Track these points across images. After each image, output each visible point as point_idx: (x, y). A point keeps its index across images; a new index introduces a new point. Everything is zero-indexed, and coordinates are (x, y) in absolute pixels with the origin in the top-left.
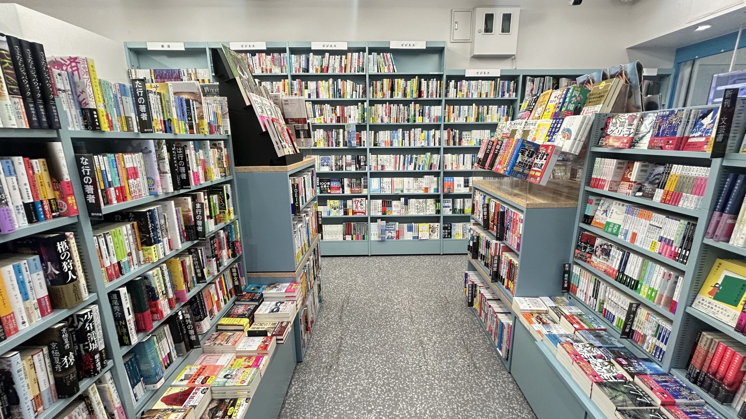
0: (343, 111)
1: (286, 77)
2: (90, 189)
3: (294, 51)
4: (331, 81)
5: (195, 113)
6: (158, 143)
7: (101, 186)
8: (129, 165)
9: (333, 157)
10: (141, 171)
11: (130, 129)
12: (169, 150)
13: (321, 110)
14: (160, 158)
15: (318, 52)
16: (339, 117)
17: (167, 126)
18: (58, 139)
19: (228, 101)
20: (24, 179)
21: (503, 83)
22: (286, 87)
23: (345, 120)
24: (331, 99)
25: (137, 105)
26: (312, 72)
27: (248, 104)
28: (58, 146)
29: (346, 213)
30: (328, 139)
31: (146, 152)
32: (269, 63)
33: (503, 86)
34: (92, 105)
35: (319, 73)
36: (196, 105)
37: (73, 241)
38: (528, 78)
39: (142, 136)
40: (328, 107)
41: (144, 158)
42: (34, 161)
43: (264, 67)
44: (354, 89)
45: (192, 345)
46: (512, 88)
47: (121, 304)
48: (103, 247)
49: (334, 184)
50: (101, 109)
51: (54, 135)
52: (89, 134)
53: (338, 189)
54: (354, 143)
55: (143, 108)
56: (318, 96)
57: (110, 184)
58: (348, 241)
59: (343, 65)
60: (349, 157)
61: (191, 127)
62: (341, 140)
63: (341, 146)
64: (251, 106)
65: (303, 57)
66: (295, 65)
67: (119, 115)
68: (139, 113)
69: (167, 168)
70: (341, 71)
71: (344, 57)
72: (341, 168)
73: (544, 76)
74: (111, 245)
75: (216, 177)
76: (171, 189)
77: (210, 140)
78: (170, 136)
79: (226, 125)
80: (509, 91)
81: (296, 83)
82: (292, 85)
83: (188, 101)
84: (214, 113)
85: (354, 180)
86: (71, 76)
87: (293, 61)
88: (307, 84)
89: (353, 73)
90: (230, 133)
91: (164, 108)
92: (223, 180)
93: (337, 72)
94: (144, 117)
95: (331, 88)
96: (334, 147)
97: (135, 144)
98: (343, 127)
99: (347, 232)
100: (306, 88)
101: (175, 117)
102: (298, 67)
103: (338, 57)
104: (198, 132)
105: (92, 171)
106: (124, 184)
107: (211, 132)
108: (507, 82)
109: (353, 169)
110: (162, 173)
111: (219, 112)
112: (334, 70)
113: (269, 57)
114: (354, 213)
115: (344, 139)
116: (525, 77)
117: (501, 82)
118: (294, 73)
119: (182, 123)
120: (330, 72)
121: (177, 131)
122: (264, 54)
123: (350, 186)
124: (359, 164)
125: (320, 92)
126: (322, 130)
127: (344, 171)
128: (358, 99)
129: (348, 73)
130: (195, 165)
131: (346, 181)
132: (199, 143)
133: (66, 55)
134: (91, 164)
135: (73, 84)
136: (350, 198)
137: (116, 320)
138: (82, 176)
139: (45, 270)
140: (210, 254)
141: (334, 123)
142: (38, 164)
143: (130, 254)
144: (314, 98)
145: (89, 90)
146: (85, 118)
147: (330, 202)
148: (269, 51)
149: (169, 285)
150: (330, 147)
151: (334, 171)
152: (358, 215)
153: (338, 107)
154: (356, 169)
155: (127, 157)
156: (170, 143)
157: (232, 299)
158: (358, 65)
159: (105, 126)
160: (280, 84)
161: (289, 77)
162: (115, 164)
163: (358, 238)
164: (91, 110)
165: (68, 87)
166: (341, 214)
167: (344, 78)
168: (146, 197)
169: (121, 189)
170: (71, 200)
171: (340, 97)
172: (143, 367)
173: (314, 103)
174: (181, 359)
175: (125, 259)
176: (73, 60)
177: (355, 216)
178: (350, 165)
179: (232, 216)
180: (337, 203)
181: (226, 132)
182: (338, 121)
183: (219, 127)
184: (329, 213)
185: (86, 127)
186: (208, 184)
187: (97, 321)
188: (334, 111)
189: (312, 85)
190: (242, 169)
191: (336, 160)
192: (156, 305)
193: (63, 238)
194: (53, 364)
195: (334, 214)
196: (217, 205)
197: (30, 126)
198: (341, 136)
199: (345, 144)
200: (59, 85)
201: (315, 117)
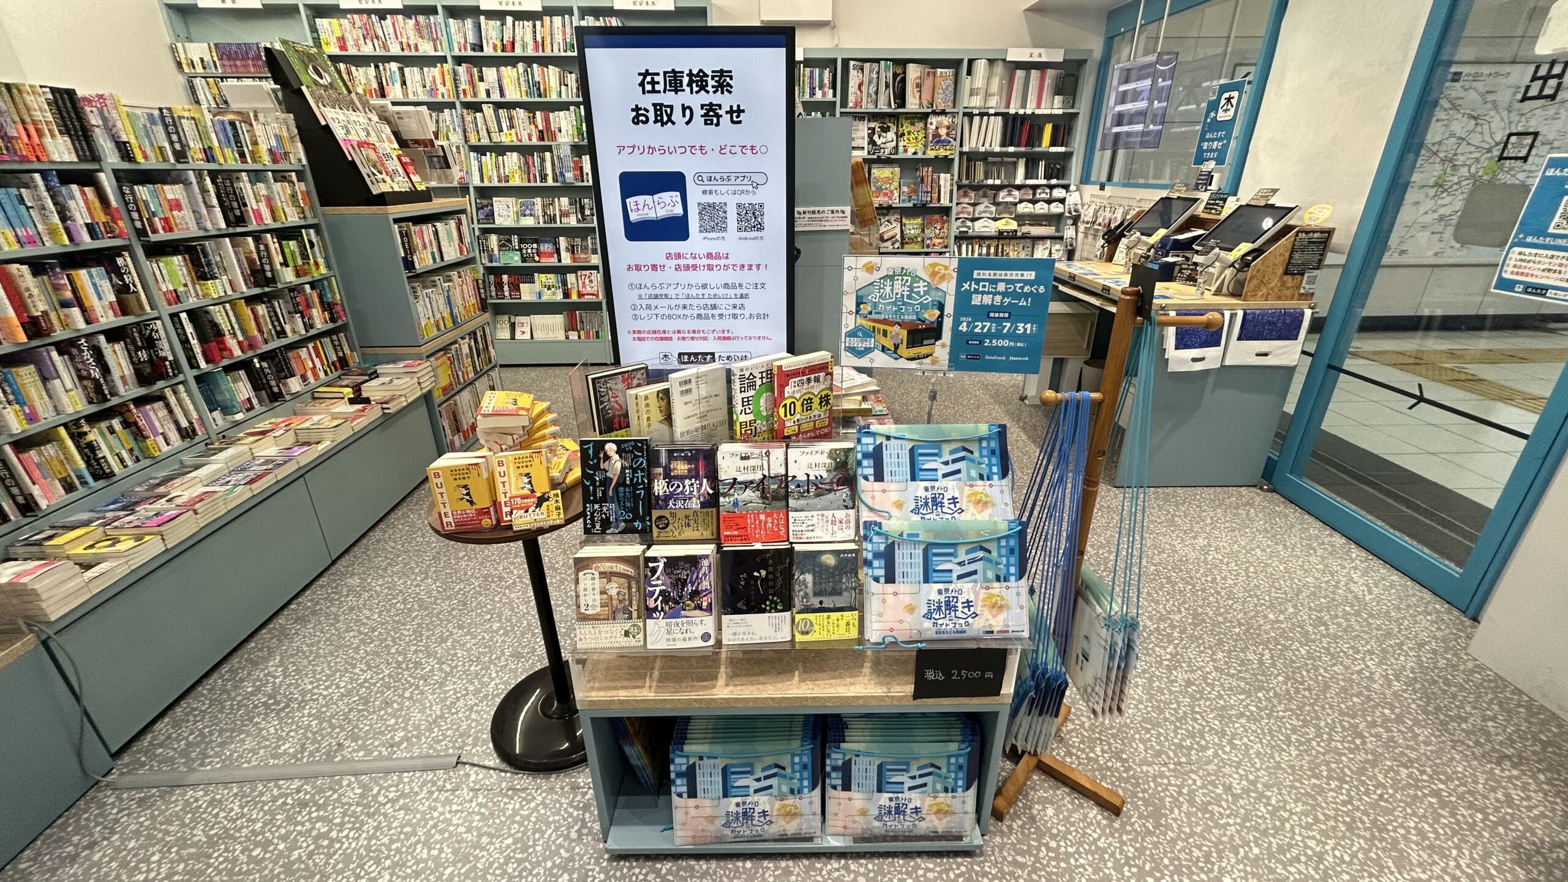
0: (547, 121)
1: (443, 60)
2: (135, 215)
3: (454, 12)
4: (521, 66)
5: (246, 138)
6: (199, 173)
7: (146, 215)
8: (170, 196)
9: (538, 201)
10: (184, 202)
11: (165, 159)
12: (213, 182)
13: (511, 119)
14: (204, 191)
15: (491, 15)
16: (541, 132)
17: (209, 156)
18: (101, 170)
19: (296, 119)
20: (82, 204)
21: (812, 73)
22: (447, 77)
23: (553, 137)
24: (525, 99)
25: (168, 134)
26: (488, 51)
27: (323, 123)
28: (102, 176)
29: (567, 294)
30: (527, 168)
31: (187, 183)
32: (412, 33)
33: (811, 77)
34: (124, 138)
35: (499, 53)
36: (245, 127)
37: (129, 259)
38: (852, 63)
39: (179, 166)
40: (520, 114)
41: (186, 190)
42: (86, 189)
43: (404, 40)
44: (563, 83)
45: (276, 397)
46: (826, 81)
47: (183, 328)
48: (158, 273)
49: (546, 247)
50: (133, 141)
51: (97, 167)
52: (126, 166)
53: (550, 255)
54: (569, 176)
55: (175, 137)
56: (502, 95)
57: (154, 214)
58: (573, 341)
59: (539, 39)
60: (565, 201)
61: (242, 155)
62: (549, 171)
63: (550, 182)
64: (327, 127)
65: (469, 23)
66: (457, 38)
67: (152, 145)
68: (172, 143)
69: (215, 201)
70: (537, 49)
71: (538, 23)
72: (553, 219)
73: (878, 61)
74: (164, 272)
75: (292, 218)
76: (223, 225)
77: (273, 171)
78: (213, 166)
79: (298, 153)
80: (821, 87)
81: (462, 70)
82: (455, 73)
83: (232, 124)
84: (276, 136)
85: (578, 241)
86: (101, 112)
87: (453, 31)
88: (481, 71)
89: (556, 53)
90: (304, 162)
91: (202, 135)
92: (303, 223)
93: (530, 52)
94: (178, 146)
95: (522, 79)
96: (539, 184)
97: (174, 174)
98: (549, 149)
99: (571, 326)
100: (481, 79)
101: (216, 144)
102: (462, 41)
103: (528, 24)
104: (254, 161)
105: (136, 202)
106: (169, 214)
107: (275, 161)
108: (817, 71)
109: (572, 221)
110: (209, 207)
111: (285, 134)
112: (524, 47)
113: (411, 23)
114: (580, 295)
115: (553, 170)
116: (846, 62)
117: (808, 70)
118: (457, 52)
119: (228, 152)
120: (518, 52)
121: (222, 160)
122: (400, 17)
123: (572, 249)
124: (583, 213)
125: (505, 87)
126: (515, 154)
127: (558, 224)
128: (570, 99)
129: (548, 53)
130: (253, 201)
131: (563, 242)
132: (257, 176)
133: (93, 93)
134: (133, 193)
135: (105, 119)
136: (573, 270)
137: (182, 342)
138: (127, 204)
139: (111, 281)
140: (291, 309)
141: (535, 141)
142: (88, 190)
143: (186, 285)
144: (496, 97)
145: (119, 124)
146: (120, 150)
147: (541, 278)
148: (409, 12)
149: (236, 326)
150: (533, 184)
151: (542, 225)
152: (587, 298)
153: (538, 114)
154: (579, 221)
155: (166, 188)
156: (213, 174)
157: (336, 374)
158: (564, 39)
159: (139, 158)
160: (436, 71)
161: (449, 59)
162: (156, 195)
163: (588, 336)
164: (125, 143)
165: (100, 122)
166: (559, 297)
167: (545, 62)
168: (193, 231)
169: (166, 220)
170: (121, 223)
171: (540, 96)
172: (219, 398)
173: (498, 106)
174: (264, 409)
175: (181, 289)
176: (101, 97)
177: (582, 300)
178: (566, 214)
179: (323, 270)
180: (551, 279)
181: (300, 160)
182: (541, 138)
183: (286, 154)
184: (540, 295)
185: (123, 158)
186: (278, 225)
187: (162, 333)
188: (532, 120)
189: (490, 73)
190: (329, 210)
191: (543, 206)
192: (223, 342)
193: (121, 255)
194: (131, 357)
195: (547, 296)
196: (298, 254)
197: (78, 156)
198: (548, 165)
199: (555, 180)
200: (93, 122)
201: (501, 130)
